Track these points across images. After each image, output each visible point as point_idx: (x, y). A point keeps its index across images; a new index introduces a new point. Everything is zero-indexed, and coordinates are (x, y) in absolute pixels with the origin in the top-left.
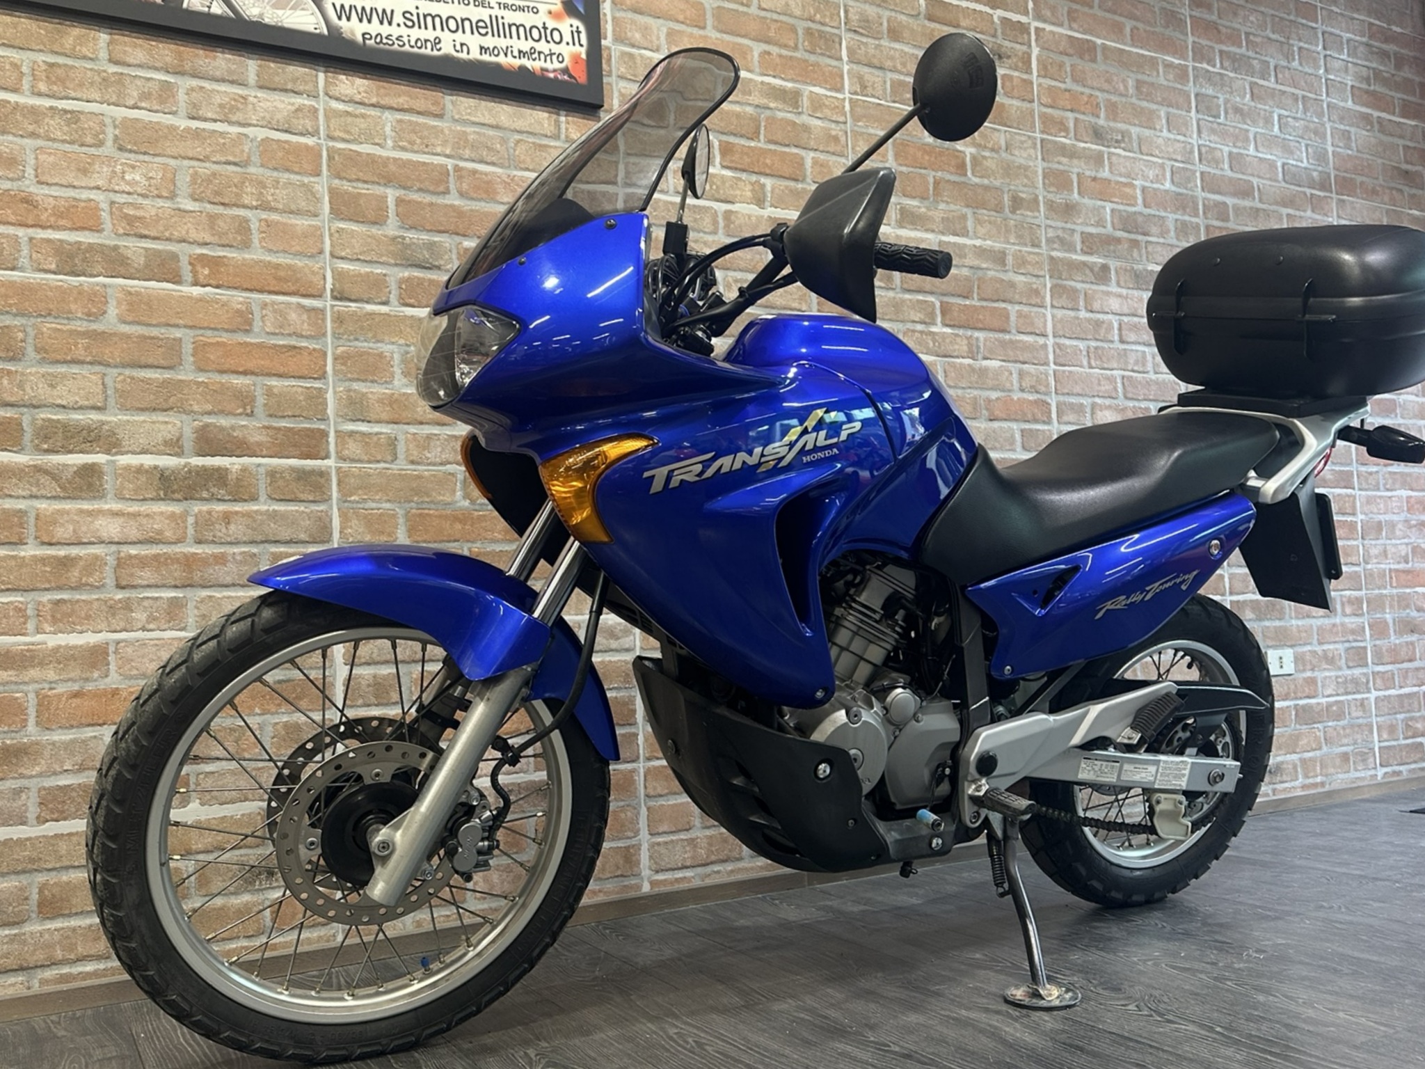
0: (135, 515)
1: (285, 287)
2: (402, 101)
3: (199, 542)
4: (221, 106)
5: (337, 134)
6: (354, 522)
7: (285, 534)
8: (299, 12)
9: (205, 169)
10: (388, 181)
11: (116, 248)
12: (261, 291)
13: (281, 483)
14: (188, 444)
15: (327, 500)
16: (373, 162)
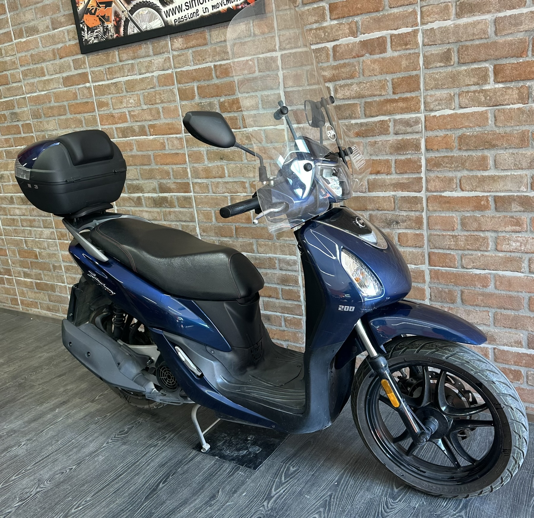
0: (150, 212)
1: (172, 131)
2: (194, 42)
3: (165, 220)
4: (146, 67)
5: (177, 65)
6: (201, 215)
7: (184, 219)
8: (156, 21)
9: (146, 92)
10: (194, 80)
11: (132, 127)
12: (166, 135)
13: (180, 202)
14: (158, 189)
15: (193, 207)
16: (189, 73)
